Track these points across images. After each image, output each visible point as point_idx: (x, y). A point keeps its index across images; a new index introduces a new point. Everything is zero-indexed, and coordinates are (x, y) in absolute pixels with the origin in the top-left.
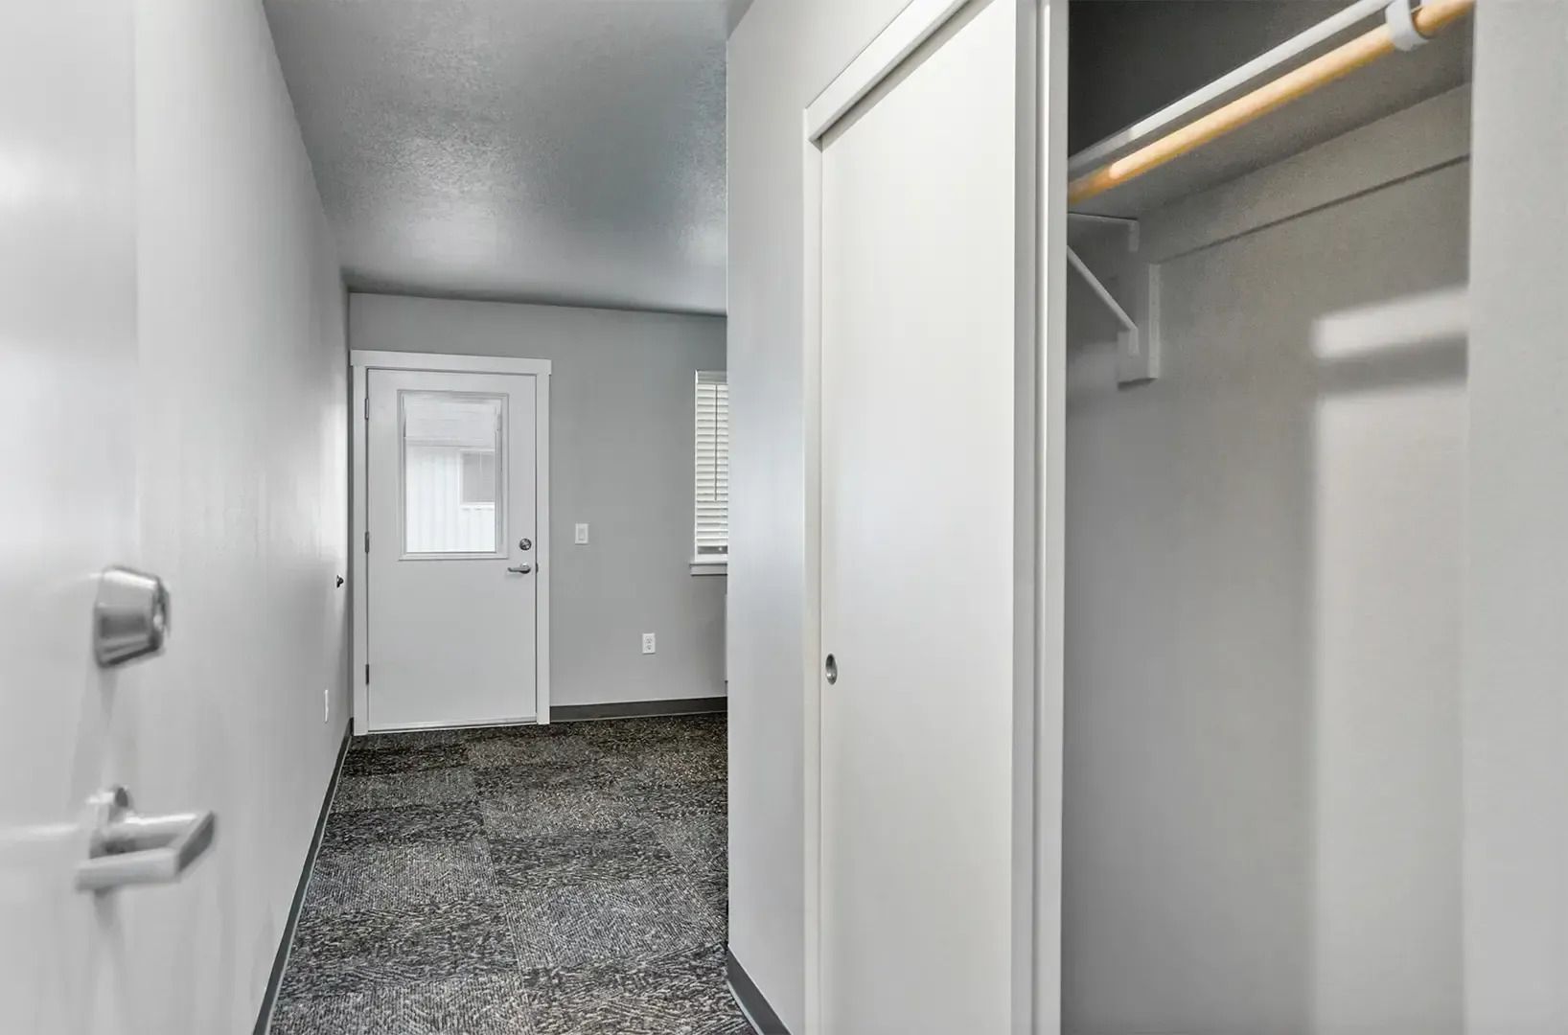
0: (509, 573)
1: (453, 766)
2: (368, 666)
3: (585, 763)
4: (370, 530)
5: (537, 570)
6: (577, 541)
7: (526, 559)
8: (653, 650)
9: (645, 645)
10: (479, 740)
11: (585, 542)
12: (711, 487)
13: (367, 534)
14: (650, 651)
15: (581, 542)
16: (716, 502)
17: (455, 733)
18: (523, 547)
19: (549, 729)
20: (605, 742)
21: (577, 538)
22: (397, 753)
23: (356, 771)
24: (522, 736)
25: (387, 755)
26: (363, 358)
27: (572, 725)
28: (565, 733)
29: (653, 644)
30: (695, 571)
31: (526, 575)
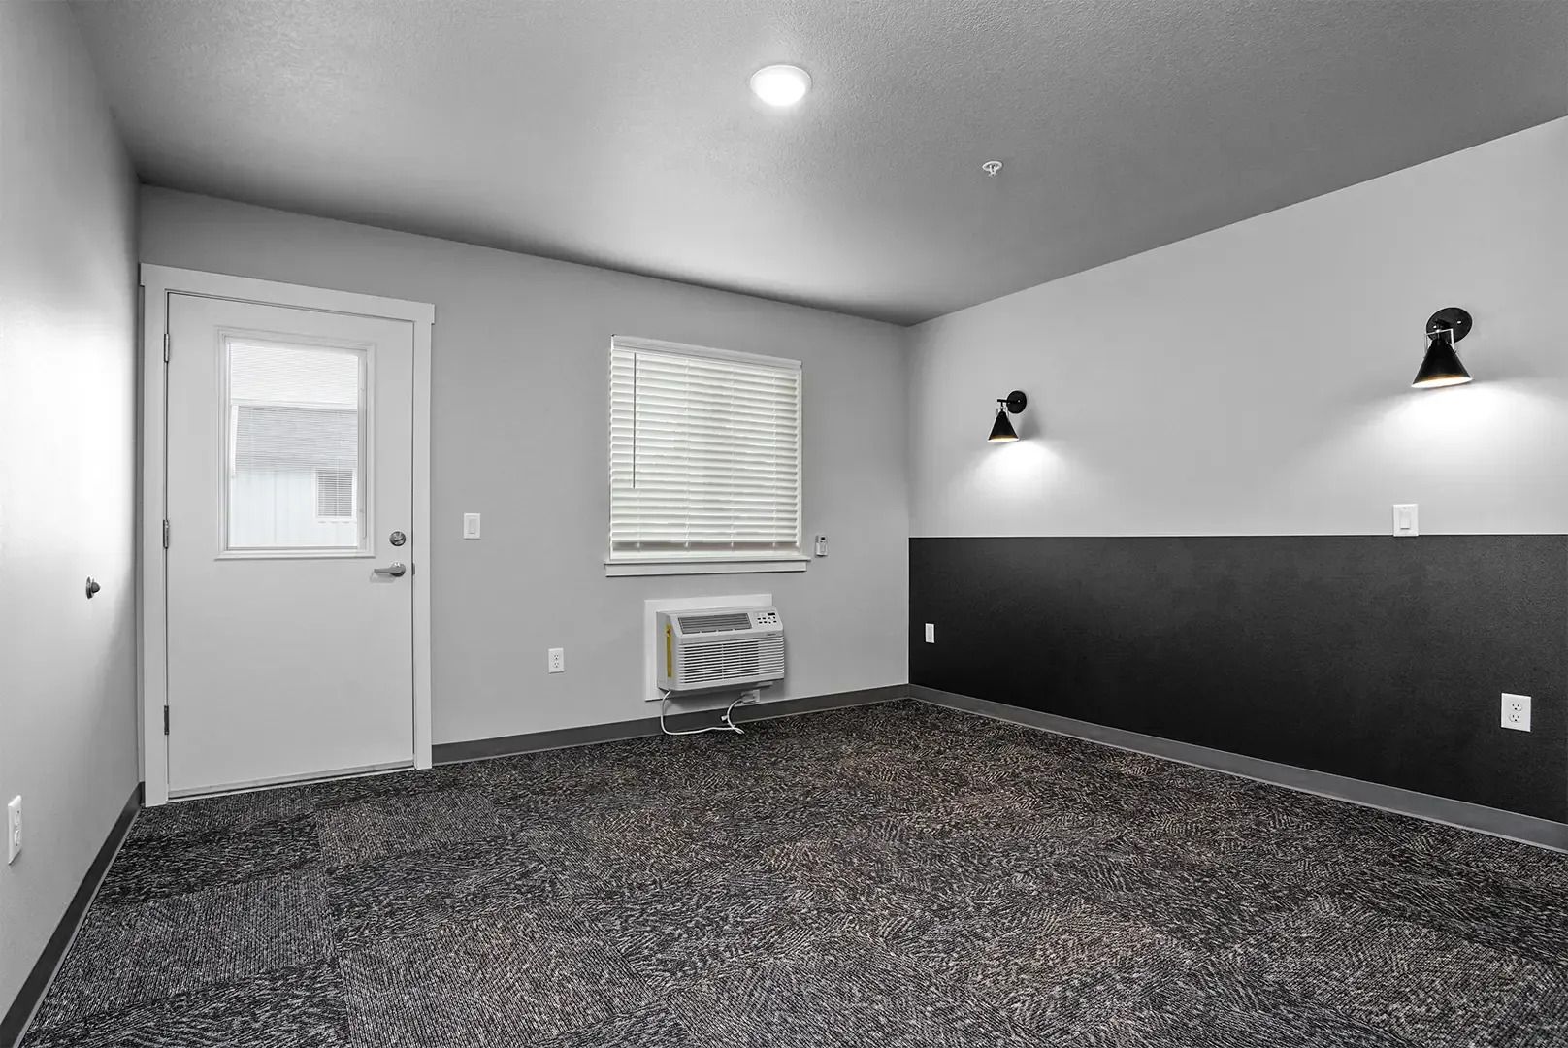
0: (375, 576)
1: (294, 866)
2: (167, 708)
3: (498, 842)
4: (169, 518)
5: (413, 573)
6: (466, 535)
7: (398, 557)
8: (561, 668)
9: (551, 663)
10: (334, 805)
11: (478, 535)
12: (628, 473)
13: (165, 522)
14: (558, 670)
15: (471, 536)
16: (633, 490)
17: (300, 791)
18: (394, 542)
19: (433, 778)
20: (515, 797)
21: (466, 531)
22: (205, 840)
23: (125, 891)
24: (397, 792)
25: (188, 846)
26: (159, 278)
27: (462, 768)
28: (455, 783)
29: (561, 661)
30: (612, 571)
31: (397, 578)
